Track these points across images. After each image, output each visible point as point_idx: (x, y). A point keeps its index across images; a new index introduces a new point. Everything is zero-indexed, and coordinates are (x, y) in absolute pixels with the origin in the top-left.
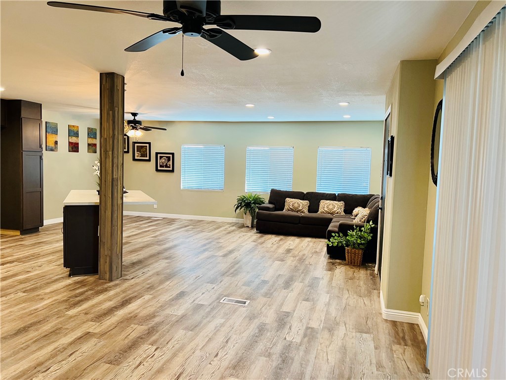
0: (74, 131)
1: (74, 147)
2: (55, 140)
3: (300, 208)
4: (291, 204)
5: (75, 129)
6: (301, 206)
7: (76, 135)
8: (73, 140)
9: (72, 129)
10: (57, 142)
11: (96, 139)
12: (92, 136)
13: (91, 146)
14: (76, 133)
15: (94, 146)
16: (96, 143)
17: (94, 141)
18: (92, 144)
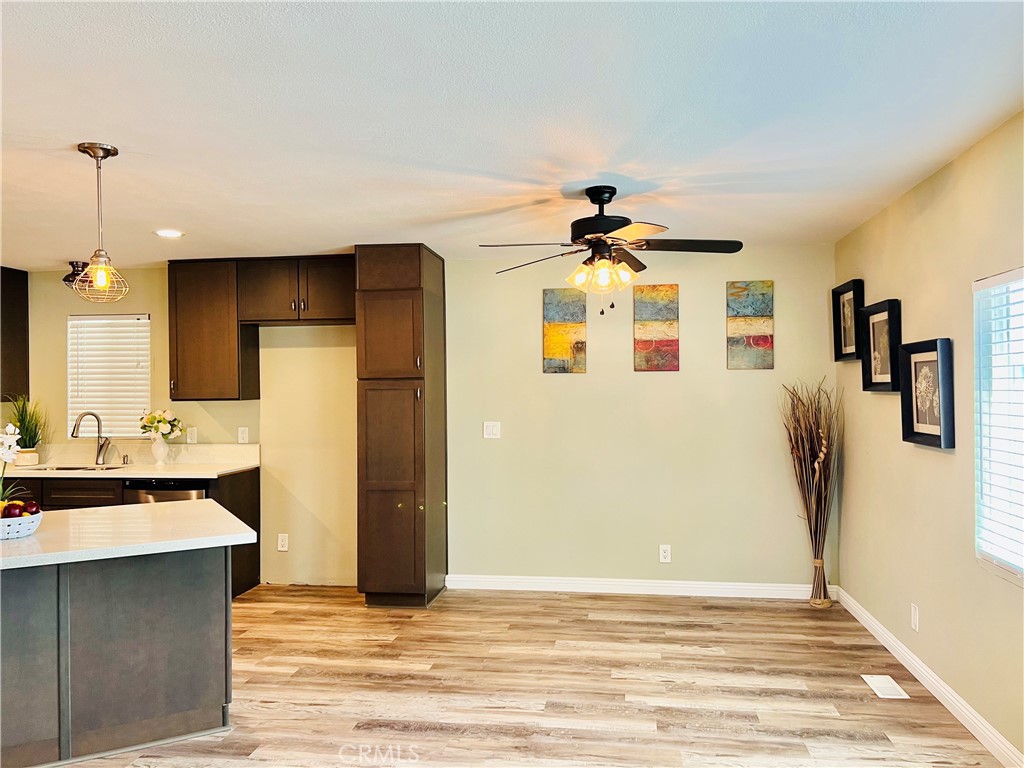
0: (655, 304)
1: (661, 356)
2: (574, 338)
5: (662, 298)
7: (668, 313)
8: (656, 331)
9: (648, 296)
10: (583, 343)
11: (771, 317)
12: (749, 311)
13: (749, 344)
14: (665, 306)
15: (757, 344)
16: (768, 332)
17: (759, 327)
18: (748, 337)
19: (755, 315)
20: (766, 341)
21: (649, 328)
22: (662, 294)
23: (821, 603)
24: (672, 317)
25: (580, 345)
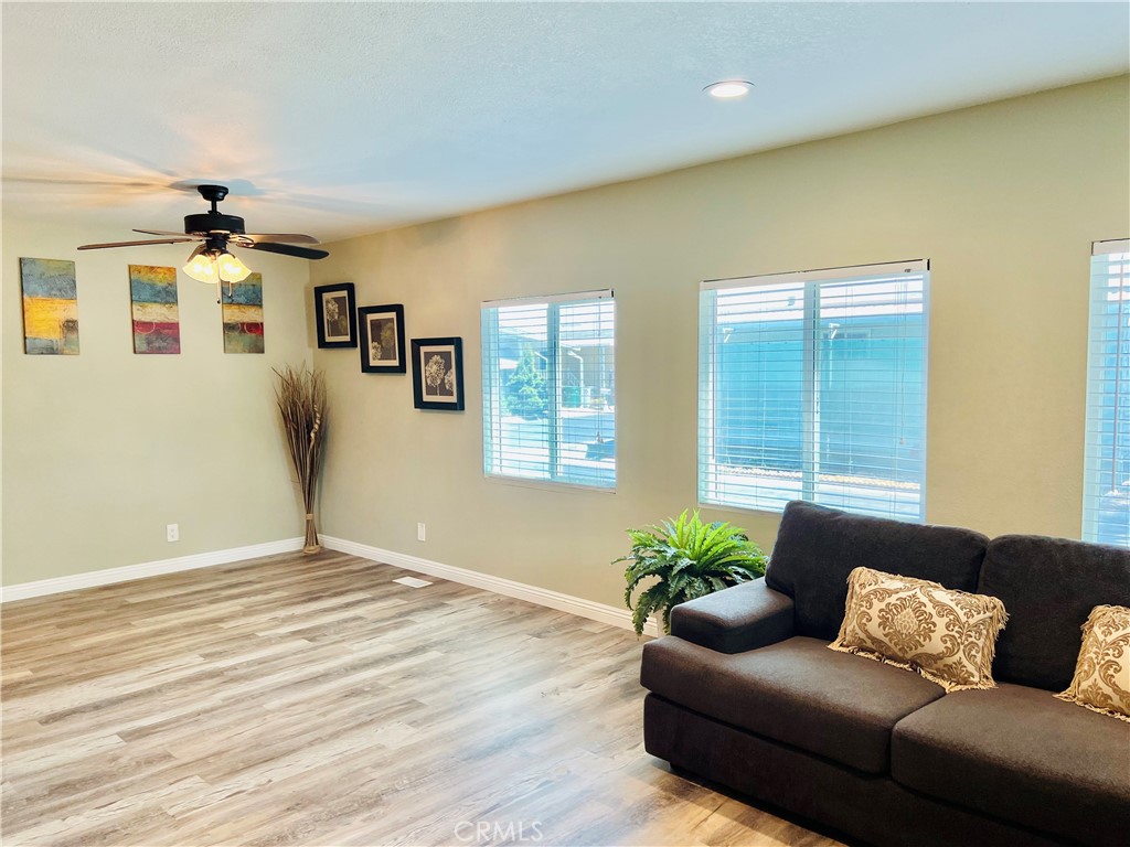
0: (152, 286)
1: (160, 338)
2: (61, 316)
3: (935, 645)
4: (874, 612)
5: (160, 281)
6: (941, 630)
7: (168, 295)
8: (155, 313)
9: (145, 277)
10: (74, 322)
11: (261, 306)
12: (242, 299)
13: (243, 331)
14: (164, 289)
15: (250, 331)
16: (259, 320)
17: (250, 315)
18: (243, 324)
19: (247, 304)
20: (257, 328)
21: (148, 310)
22: (160, 276)
23: (313, 549)
24: (172, 300)
25: (71, 324)
